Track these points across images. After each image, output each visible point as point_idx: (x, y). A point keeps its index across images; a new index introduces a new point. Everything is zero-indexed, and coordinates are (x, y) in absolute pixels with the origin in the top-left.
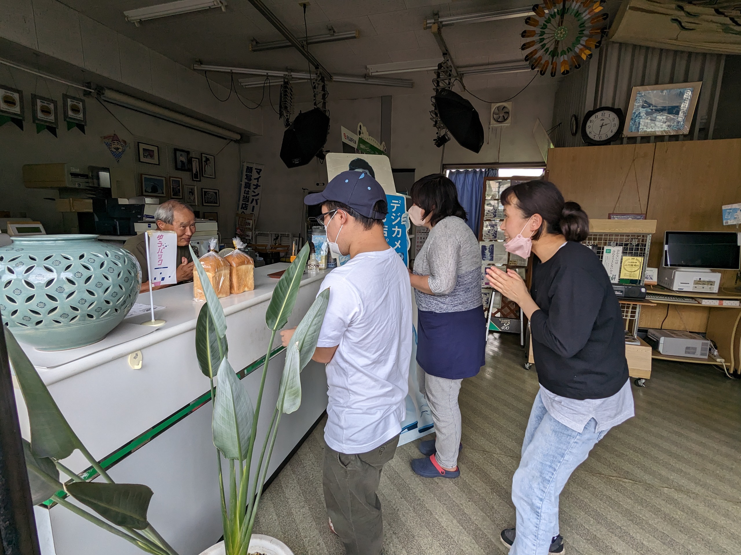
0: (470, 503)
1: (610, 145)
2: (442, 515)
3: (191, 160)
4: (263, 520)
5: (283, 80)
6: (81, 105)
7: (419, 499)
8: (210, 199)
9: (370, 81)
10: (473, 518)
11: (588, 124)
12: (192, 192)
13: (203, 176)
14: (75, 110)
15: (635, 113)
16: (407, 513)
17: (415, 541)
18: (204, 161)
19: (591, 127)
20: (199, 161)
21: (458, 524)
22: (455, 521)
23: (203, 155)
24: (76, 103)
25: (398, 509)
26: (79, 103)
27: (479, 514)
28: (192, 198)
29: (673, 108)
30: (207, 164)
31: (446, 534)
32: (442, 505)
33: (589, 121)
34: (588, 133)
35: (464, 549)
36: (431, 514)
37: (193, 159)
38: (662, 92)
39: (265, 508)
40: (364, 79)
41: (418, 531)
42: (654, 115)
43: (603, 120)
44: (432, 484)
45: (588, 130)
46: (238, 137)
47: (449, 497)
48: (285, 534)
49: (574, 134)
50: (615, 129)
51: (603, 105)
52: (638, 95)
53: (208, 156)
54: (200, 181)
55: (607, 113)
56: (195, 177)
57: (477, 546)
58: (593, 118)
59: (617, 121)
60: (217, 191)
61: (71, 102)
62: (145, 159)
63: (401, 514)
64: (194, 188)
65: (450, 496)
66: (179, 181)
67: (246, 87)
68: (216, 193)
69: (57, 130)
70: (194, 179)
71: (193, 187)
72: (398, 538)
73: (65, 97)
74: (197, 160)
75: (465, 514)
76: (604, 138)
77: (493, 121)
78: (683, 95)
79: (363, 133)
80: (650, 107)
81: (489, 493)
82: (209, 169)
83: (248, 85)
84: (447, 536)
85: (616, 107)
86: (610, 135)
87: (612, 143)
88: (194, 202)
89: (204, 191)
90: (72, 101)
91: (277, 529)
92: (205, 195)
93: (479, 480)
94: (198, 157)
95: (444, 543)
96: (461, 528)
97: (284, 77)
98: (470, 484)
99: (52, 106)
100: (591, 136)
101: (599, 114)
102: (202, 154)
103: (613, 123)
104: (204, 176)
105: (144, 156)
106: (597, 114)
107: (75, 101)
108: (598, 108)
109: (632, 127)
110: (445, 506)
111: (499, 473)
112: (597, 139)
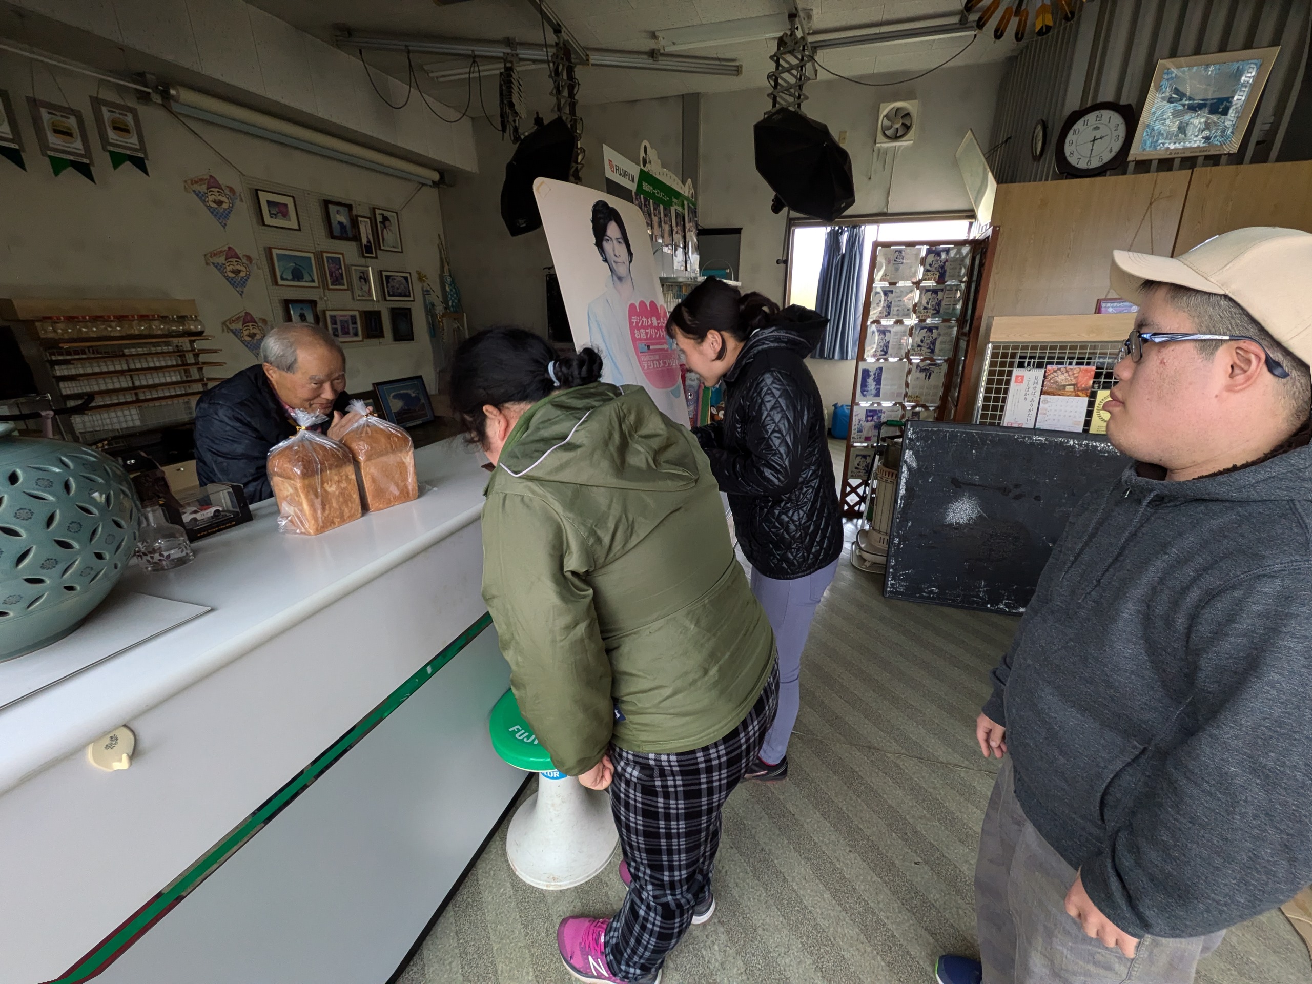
0: (852, 855)
1: (1105, 176)
2: (804, 882)
3: (357, 220)
4: (488, 898)
5: (502, 65)
6: (129, 119)
7: (763, 849)
8: (398, 288)
9: (663, 63)
10: (860, 887)
11: (1070, 137)
12: (364, 278)
13: (380, 249)
14: (121, 129)
15: (1154, 113)
16: (744, 881)
17: (758, 938)
18: (380, 222)
19: (1074, 142)
20: (371, 221)
21: (834, 902)
22: (827, 895)
23: (377, 211)
24: (120, 114)
25: (726, 872)
26: (126, 115)
27: (869, 879)
28: (366, 288)
29: (1221, 101)
30: (385, 227)
31: (813, 923)
32: (803, 862)
33: (1071, 132)
34: (1067, 153)
35: (847, 955)
36: (785, 880)
37: (360, 219)
38: (1206, 70)
39: (492, 873)
40: (651, 61)
41: (763, 918)
42: (1187, 117)
43: (1097, 128)
44: (784, 816)
45: (1068, 149)
46: (436, 177)
47: (815, 843)
48: (526, 927)
49: (1037, 158)
50: (1117, 146)
51: (1100, 99)
52: (1166, 77)
53: (386, 213)
54: (376, 257)
55: (1106, 114)
56: (367, 250)
57: (869, 949)
58: (1079, 125)
59: (1122, 131)
60: (408, 275)
61: (109, 114)
62: (273, 220)
63: (732, 881)
64: (368, 271)
65: (817, 841)
66: (339, 258)
67: (442, 80)
68: (406, 278)
69: (92, 168)
70: (366, 255)
71: (366, 269)
72: (728, 932)
73: (96, 103)
74: (368, 220)
75: (845, 878)
76: (1095, 164)
77: (880, 136)
78: (1241, 76)
79: (650, 162)
80: (1181, 100)
81: (884, 833)
82: (389, 236)
83: (443, 76)
84: (815, 927)
85: (1123, 102)
86: (1107, 157)
87: (1108, 173)
88: (370, 294)
89: (386, 276)
90: (112, 112)
91: (513, 916)
92: (388, 282)
93: (865, 807)
94: (369, 215)
95: (810, 941)
96: (840, 909)
97: (504, 59)
98: (851, 816)
99: (72, 122)
100: (1073, 160)
101: (1091, 117)
102: (374, 209)
103: (1115, 133)
104: (382, 248)
105: (272, 215)
106: (1087, 117)
107: (117, 111)
108: (1089, 104)
109: (1145, 142)
110: (809, 863)
111: (900, 793)
112: (1082, 165)
